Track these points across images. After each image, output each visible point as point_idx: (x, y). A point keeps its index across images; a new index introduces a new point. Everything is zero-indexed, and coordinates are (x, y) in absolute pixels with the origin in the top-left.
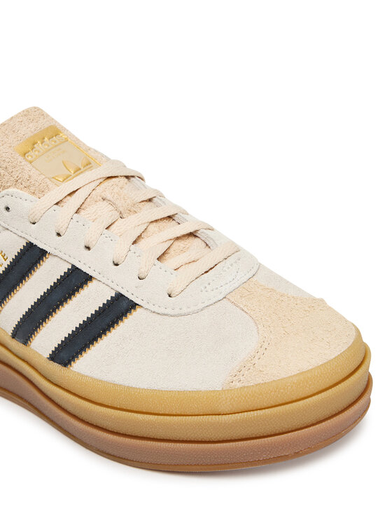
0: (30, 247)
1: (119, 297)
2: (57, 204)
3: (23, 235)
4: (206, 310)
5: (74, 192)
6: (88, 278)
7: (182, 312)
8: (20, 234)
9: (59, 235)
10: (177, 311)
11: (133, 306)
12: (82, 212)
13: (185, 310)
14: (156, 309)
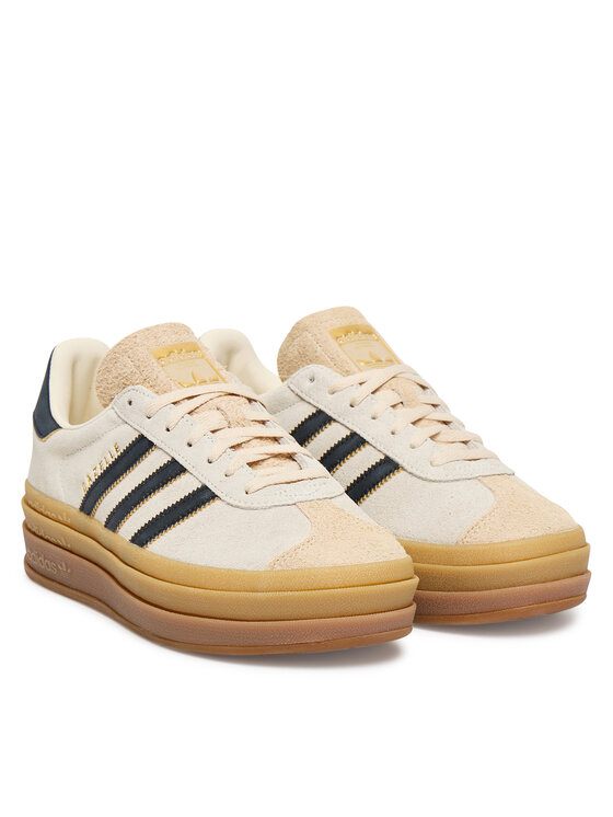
0: (142, 438)
1: (204, 488)
2: (174, 403)
3: (138, 428)
4: (273, 509)
5: (193, 397)
6: (183, 470)
7: (252, 506)
8: (135, 426)
9: (168, 430)
10: (247, 505)
11: (214, 496)
12: (195, 415)
13: (255, 505)
14: (231, 502)
